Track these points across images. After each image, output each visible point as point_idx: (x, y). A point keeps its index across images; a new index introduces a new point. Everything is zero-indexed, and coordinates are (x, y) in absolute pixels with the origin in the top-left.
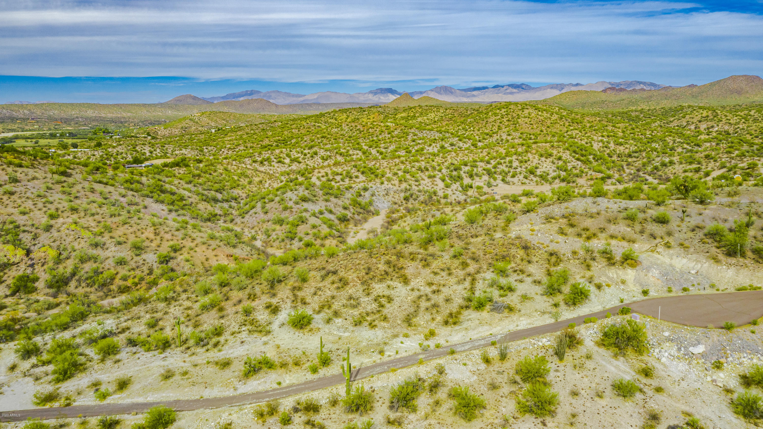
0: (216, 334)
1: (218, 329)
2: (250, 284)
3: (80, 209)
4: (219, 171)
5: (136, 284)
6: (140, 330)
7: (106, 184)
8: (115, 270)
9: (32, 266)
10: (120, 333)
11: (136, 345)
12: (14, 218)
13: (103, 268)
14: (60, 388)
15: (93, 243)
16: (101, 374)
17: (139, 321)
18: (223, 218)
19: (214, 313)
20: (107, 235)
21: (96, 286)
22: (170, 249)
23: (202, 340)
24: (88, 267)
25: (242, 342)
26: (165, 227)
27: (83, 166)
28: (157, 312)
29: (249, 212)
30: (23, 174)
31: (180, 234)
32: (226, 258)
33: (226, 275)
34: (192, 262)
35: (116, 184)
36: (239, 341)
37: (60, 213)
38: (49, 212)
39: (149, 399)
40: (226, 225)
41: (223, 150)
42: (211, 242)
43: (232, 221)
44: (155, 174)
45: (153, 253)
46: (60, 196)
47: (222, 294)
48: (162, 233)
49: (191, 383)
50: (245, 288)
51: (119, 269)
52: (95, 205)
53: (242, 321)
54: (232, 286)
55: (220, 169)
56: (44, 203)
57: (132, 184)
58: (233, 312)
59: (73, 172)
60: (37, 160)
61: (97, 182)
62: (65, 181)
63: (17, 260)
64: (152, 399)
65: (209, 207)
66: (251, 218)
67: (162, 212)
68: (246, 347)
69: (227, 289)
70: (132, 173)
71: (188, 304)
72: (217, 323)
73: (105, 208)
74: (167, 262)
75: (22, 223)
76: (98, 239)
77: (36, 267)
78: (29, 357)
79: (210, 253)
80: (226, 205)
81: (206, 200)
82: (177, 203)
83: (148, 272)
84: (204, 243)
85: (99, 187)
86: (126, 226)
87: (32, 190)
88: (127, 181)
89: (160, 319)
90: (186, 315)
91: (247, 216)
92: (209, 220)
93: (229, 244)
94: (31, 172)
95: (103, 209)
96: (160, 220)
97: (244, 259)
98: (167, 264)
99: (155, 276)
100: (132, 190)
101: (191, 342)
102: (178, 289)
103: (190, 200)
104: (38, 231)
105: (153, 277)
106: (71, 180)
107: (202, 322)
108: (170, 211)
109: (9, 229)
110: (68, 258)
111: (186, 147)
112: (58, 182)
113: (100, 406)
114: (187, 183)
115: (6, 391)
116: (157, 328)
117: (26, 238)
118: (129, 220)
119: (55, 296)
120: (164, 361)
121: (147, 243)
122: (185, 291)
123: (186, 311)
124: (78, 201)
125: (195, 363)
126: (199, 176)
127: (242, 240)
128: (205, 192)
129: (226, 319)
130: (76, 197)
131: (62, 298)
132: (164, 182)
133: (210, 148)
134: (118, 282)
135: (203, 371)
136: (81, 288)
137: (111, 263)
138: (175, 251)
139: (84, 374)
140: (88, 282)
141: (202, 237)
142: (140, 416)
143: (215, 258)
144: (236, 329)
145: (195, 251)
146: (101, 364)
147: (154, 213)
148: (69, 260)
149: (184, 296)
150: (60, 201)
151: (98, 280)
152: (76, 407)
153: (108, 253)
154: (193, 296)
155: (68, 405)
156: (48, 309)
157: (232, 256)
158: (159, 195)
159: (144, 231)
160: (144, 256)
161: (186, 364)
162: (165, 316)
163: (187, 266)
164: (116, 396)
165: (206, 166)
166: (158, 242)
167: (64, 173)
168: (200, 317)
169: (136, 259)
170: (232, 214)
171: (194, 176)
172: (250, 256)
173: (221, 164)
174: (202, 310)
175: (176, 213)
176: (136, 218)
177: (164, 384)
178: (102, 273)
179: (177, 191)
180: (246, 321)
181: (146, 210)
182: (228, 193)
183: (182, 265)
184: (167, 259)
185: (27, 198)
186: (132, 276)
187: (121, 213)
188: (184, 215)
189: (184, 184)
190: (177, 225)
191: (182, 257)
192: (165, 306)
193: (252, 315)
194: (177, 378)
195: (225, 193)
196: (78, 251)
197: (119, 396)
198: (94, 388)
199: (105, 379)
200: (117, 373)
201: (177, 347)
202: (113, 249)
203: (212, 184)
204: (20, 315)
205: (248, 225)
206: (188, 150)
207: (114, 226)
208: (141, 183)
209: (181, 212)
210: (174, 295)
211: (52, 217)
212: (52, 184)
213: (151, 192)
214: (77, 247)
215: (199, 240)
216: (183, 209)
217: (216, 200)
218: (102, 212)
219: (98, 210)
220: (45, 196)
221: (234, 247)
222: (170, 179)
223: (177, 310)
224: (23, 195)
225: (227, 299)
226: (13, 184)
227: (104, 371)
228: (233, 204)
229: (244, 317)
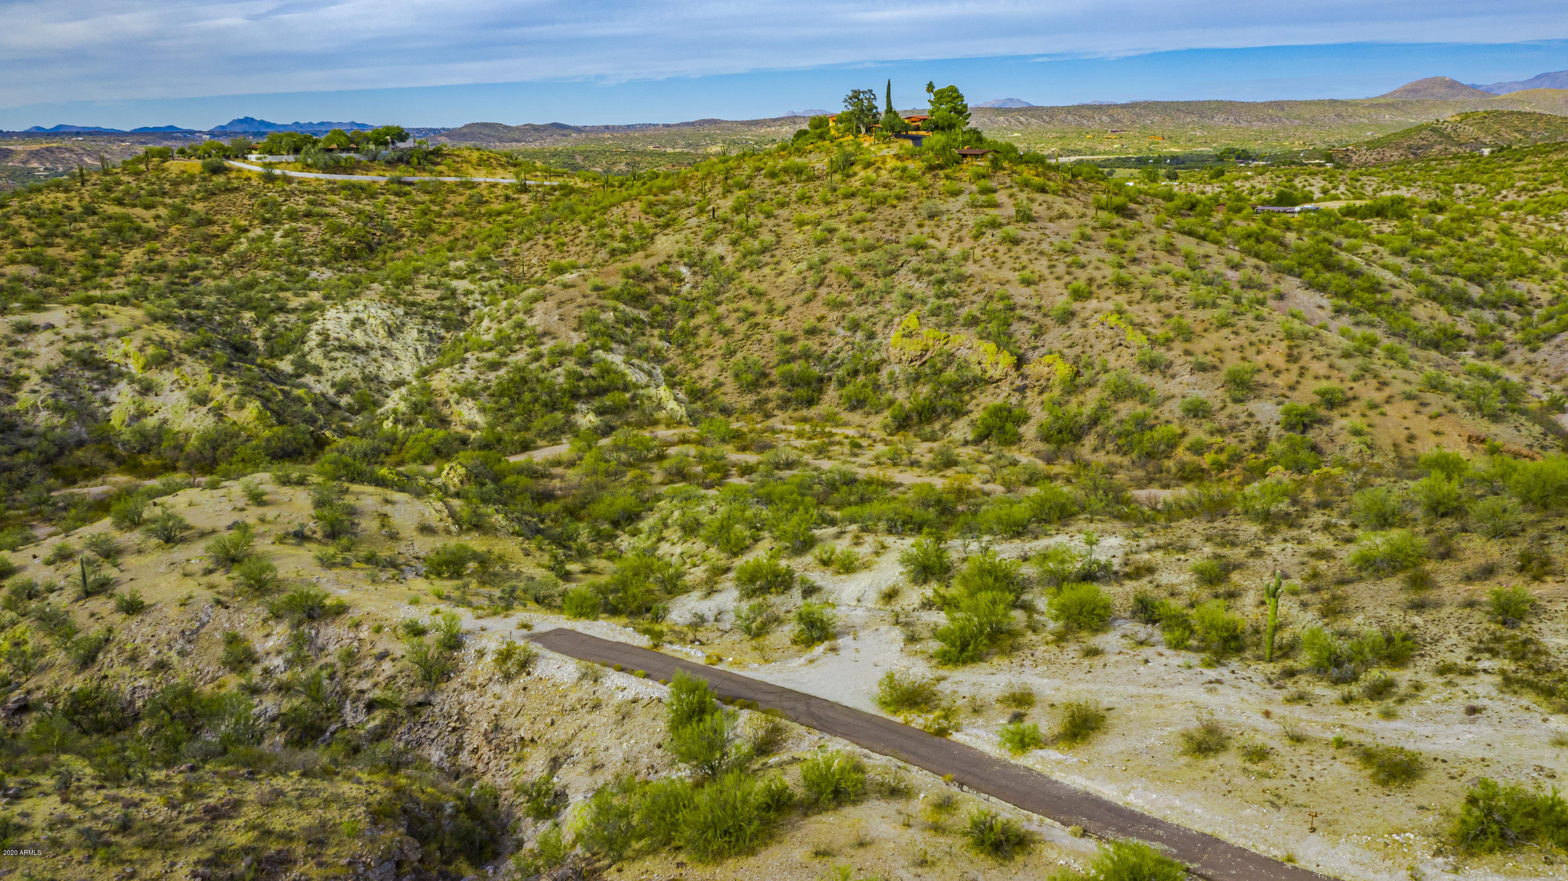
0: (1389, 657)
1: (1398, 640)
2: (1533, 524)
3: (1137, 284)
4: (1485, 233)
5: (1221, 467)
6: (1176, 581)
7: (1203, 238)
8: (1181, 426)
9: (1022, 390)
10: (1128, 576)
11: (1154, 622)
12: (1010, 289)
13: (1157, 418)
14: (944, 679)
15: (1147, 358)
16: (1041, 676)
17: (1182, 557)
18: (1475, 345)
19: (1393, 585)
20: (1179, 346)
21: (1134, 455)
22: (1318, 398)
23: (1338, 664)
24: (1127, 409)
25: (1472, 711)
26: (1315, 345)
27: (1164, 198)
28: (1233, 544)
29: (1554, 336)
30: (1045, 206)
31: (1350, 367)
32: (1465, 445)
33: (1455, 484)
34: (1368, 439)
35: (1225, 241)
36: (1461, 702)
37: (1094, 288)
38: (1075, 284)
39: (1131, 798)
40: (1479, 363)
41: (1504, 192)
42: (1430, 397)
43: (1500, 354)
44: (1319, 226)
45: (1275, 400)
46: (1102, 254)
47: (1432, 536)
48: (1307, 357)
49: (1268, 796)
50: (1514, 534)
51: (1191, 425)
52: (1168, 279)
53: (1486, 637)
54: (1472, 521)
55: (1489, 229)
56: (1069, 266)
57: (1258, 241)
58: (1460, 599)
59: (1141, 210)
60: (1077, 183)
61: (1184, 233)
62: (1119, 225)
63: (997, 375)
64: (1140, 802)
65: (1442, 315)
66: (1557, 353)
67: (1319, 311)
68: (1482, 730)
69: (1449, 523)
70: (1268, 222)
71: (1324, 541)
72: (1398, 620)
73: (1186, 288)
74: (1306, 428)
75: (1020, 300)
76: (1160, 352)
77: (1029, 393)
78: (925, 581)
79: (1421, 425)
80: (1488, 316)
81: (1438, 296)
82: (1360, 294)
83: (1253, 443)
84: (1409, 397)
85: (1186, 244)
86: (1226, 332)
87: (1053, 239)
88: (1249, 236)
89: (1238, 566)
90: (1308, 570)
91: (1546, 348)
92: (1436, 346)
93: (1480, 408)
94: (1059, 203)
95: (1182, 288)
96: (1307, 327)
97: (1517, 455)
98: (1303, 432)
99: (1269, 457)
100: (1257, 255)
101: (1305, 659)
102: (1309, 495)
103: (1396, 293)
104: (1047, 321)
105: (1262, 457)
106: (1131, 224)
107: (1352, 605)
108: (1339, 311)
109: (994, 311)
110: (1090, 385)
111: (1410, 182)
112: (1106, 227)
113: (1006, 765)
114: (1395, 253)
115: (846, 647)
116: (1221, 589)
117: (1022, 331)
118: (1234, 320)
119: (1049, 461)
120: (1210, 691)
121: (1265, 377)
122: (1324, 505)
123: (1313, 562)
124: (1135, 269)
125: (1297, 732)
126: (1430, 241)
127: (1522, 406)
128: (1439, 279)
129: (1430, 614)
130: (1134, 260)
131: (1063, 467)
132: (1339, 246)
133: (1470, 188)
134: (1182, 453)
135: (1318, 767)
136: (1103, 453)
137: (1172, 409)
138: (1331, 404)
139: (1007, 662)
140: (1121, 442)
141: (1406, 382)
142: (1090, 845)
143: (1434, 439)
144: (1459, 658)
145: (1383, 414)
146: (1053, 648)
147: (1295, 310)
148: (1092, 390)
149: (1318, 518)
150: (1101, 264)
151: (1140, 442)
152: (957, 744)
153: (1172, 387)
154: (1345, 523)
155: (942, 732)
156: (1028, 483)
157: (1483, 441)
158: (1317, 272)
159: (1263, 347)
160: (1252, 406)
161: (1270, 725)
162: (1251, 561)
163: (1354, 446)
164: (1052, 754)
165: (1452, 220)
166: (1293, 376)
167: (1121, 210)
168: (1349, 589)
169: (1232, 408)
170: (1502, 338)
171: (1417, 240)
172: (1536, 449)
173: (1496, 218)
174: (1360, 569)
175: (1352, 319)
176: (1250, 315)
177: (1189, 766)
178: (1151, 428)
179: (1365, 268)
180: (1498, 640)
181: (1281, 304)
182: (1501, 287)
183: (1341, 440)
184: (1306, 420)
185: (1041, 253)
186: (1216, 447)
187: (1219, 301)
188: (1371, 325)
189: (1385, 254)
190: (1346, 344)
191: (1344, 422)
192: (1260, 534)
193: (1524, 625)
194: (1231, 760)
195: (1492, 286)
196: (1113, 373)
197: (1060, 756)
198: (1015, 710)
199: (1048, 692)
200: (1081, 686)
201: (1259, 658)
202: (1187, 378)
203: (1461, 261)
204: (975, 483)
205: (1545, 371)
206: (1413, 190)
207: (1198, 329)
208: (1282, 244)
209: (1364, 317)
210: (1292, 509)
211: (1078, 295)
212: (1094, 229)
213: (1301, 264)
214: (1112, 364)
215: (1397, 387)
216: (1370, 311)
217: (1463, 301)
218: (1178, 295)
219: (1172, 291)
220: (1074, 252)
221: (1495, 418)
222: (1353, 241)
223: (1289, 551)
224: (1034, 246)
225: (1447, 555)
226: (1021, 224)
227: (1053, 668)
228: (1511, 315)
229: (1493, 627)
